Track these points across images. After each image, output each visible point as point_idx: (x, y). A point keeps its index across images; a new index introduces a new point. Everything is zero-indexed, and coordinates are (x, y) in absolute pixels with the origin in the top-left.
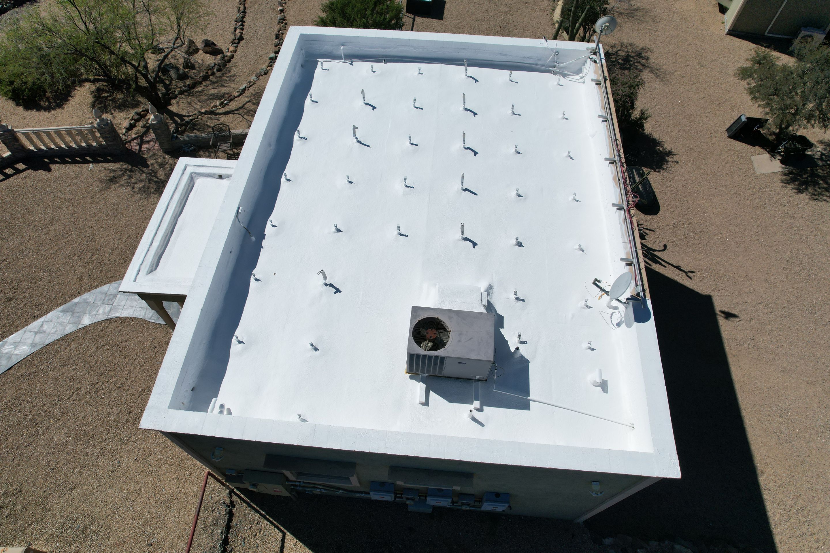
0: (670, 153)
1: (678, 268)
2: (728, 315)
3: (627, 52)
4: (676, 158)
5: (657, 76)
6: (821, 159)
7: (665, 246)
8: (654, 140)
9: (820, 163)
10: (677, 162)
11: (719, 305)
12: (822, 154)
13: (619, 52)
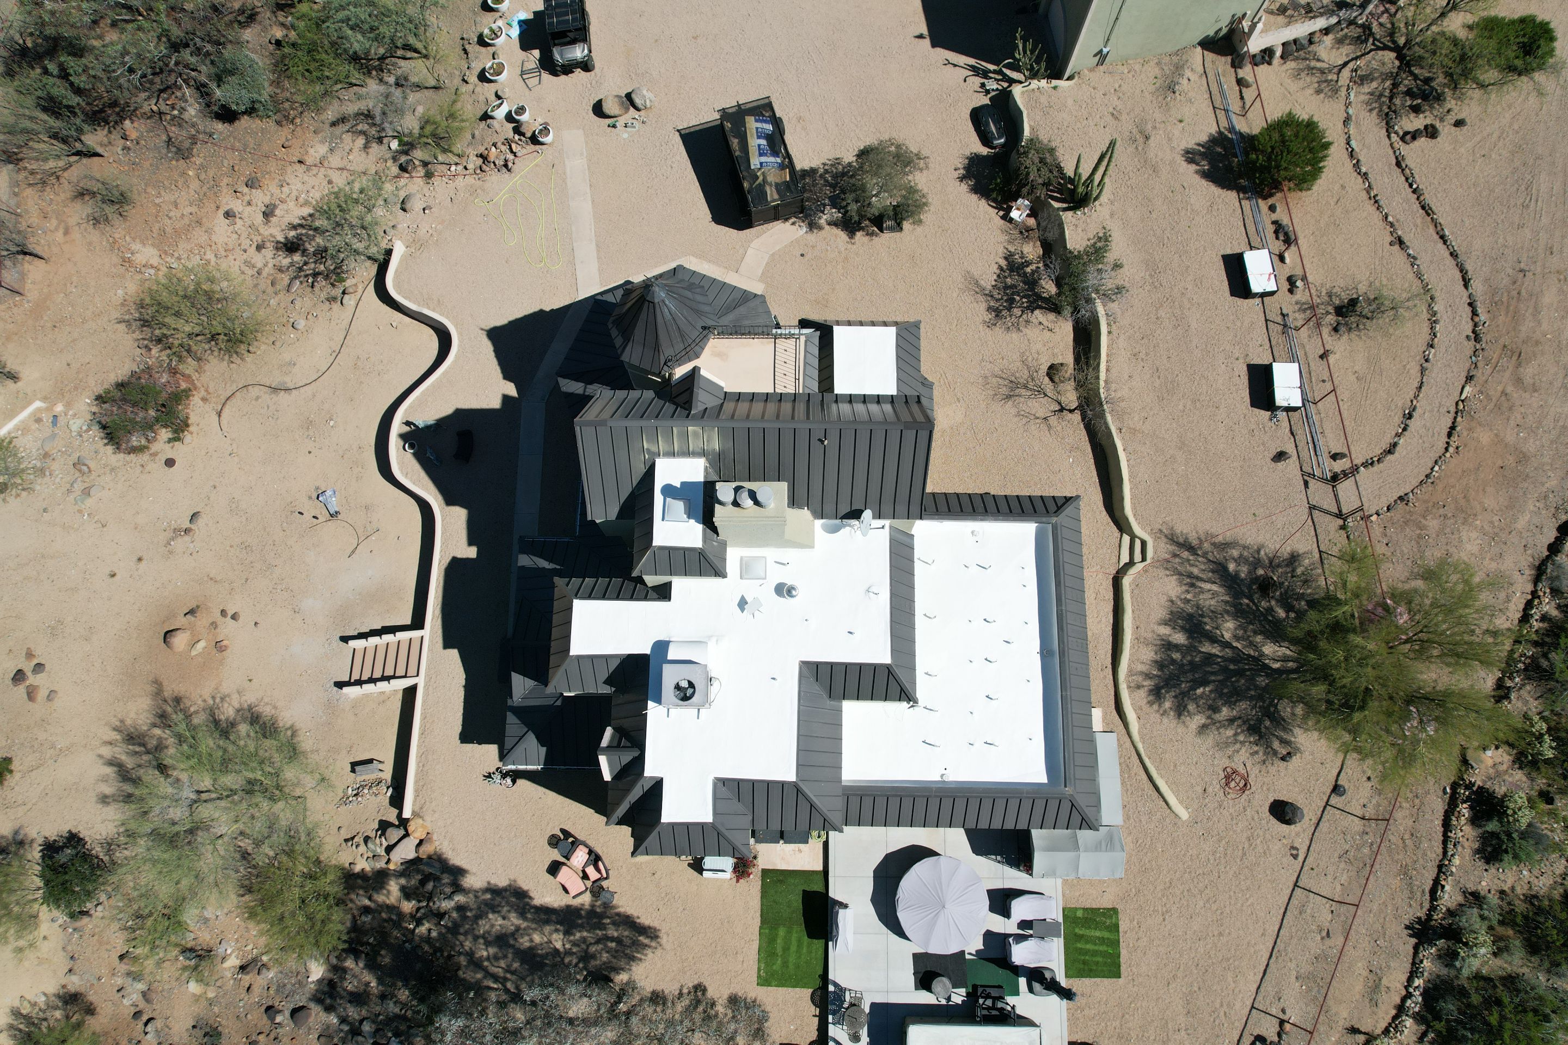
0: (962, 179)
1: (955, 65)
2: (921, 37)
3: (1011, 316)
4: (956, 174)
5: (977, 283)
6: (824, 205)
7: (965, 81)
8: (976, 193)
9: (827, 201)
10: (955, 170)
11: (927, 42)
12: (823, 212)
13: (1020, 313)
